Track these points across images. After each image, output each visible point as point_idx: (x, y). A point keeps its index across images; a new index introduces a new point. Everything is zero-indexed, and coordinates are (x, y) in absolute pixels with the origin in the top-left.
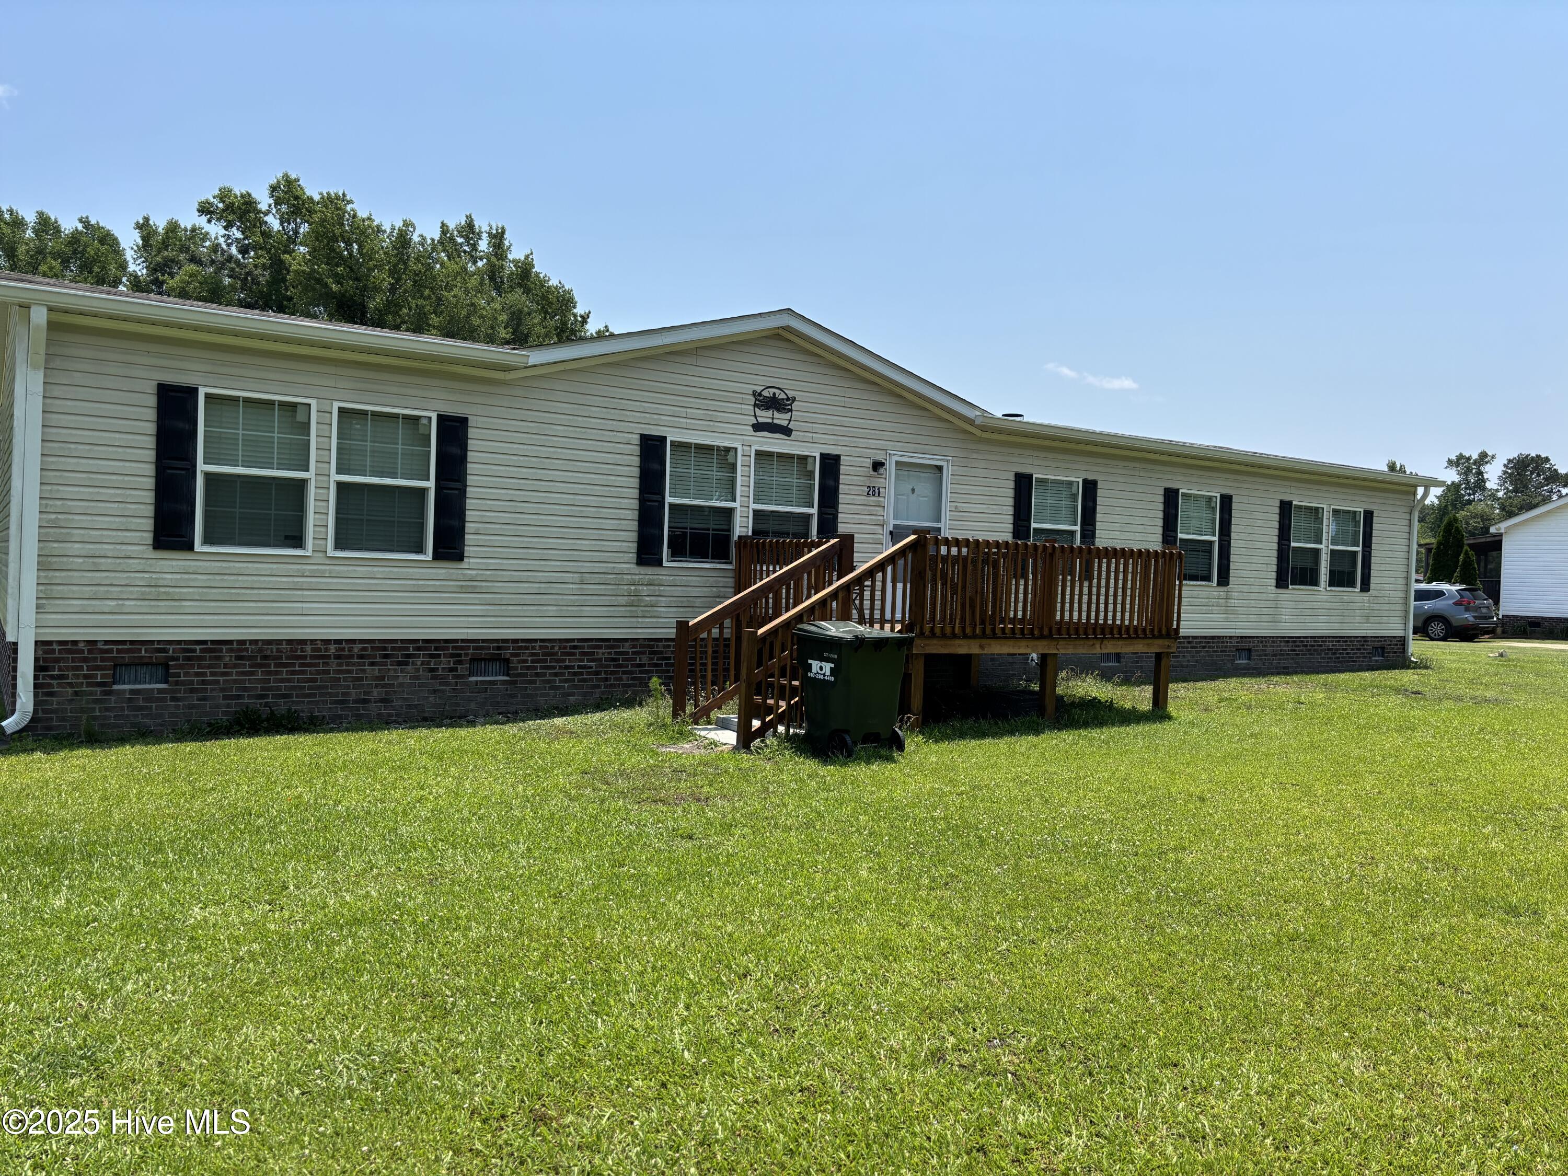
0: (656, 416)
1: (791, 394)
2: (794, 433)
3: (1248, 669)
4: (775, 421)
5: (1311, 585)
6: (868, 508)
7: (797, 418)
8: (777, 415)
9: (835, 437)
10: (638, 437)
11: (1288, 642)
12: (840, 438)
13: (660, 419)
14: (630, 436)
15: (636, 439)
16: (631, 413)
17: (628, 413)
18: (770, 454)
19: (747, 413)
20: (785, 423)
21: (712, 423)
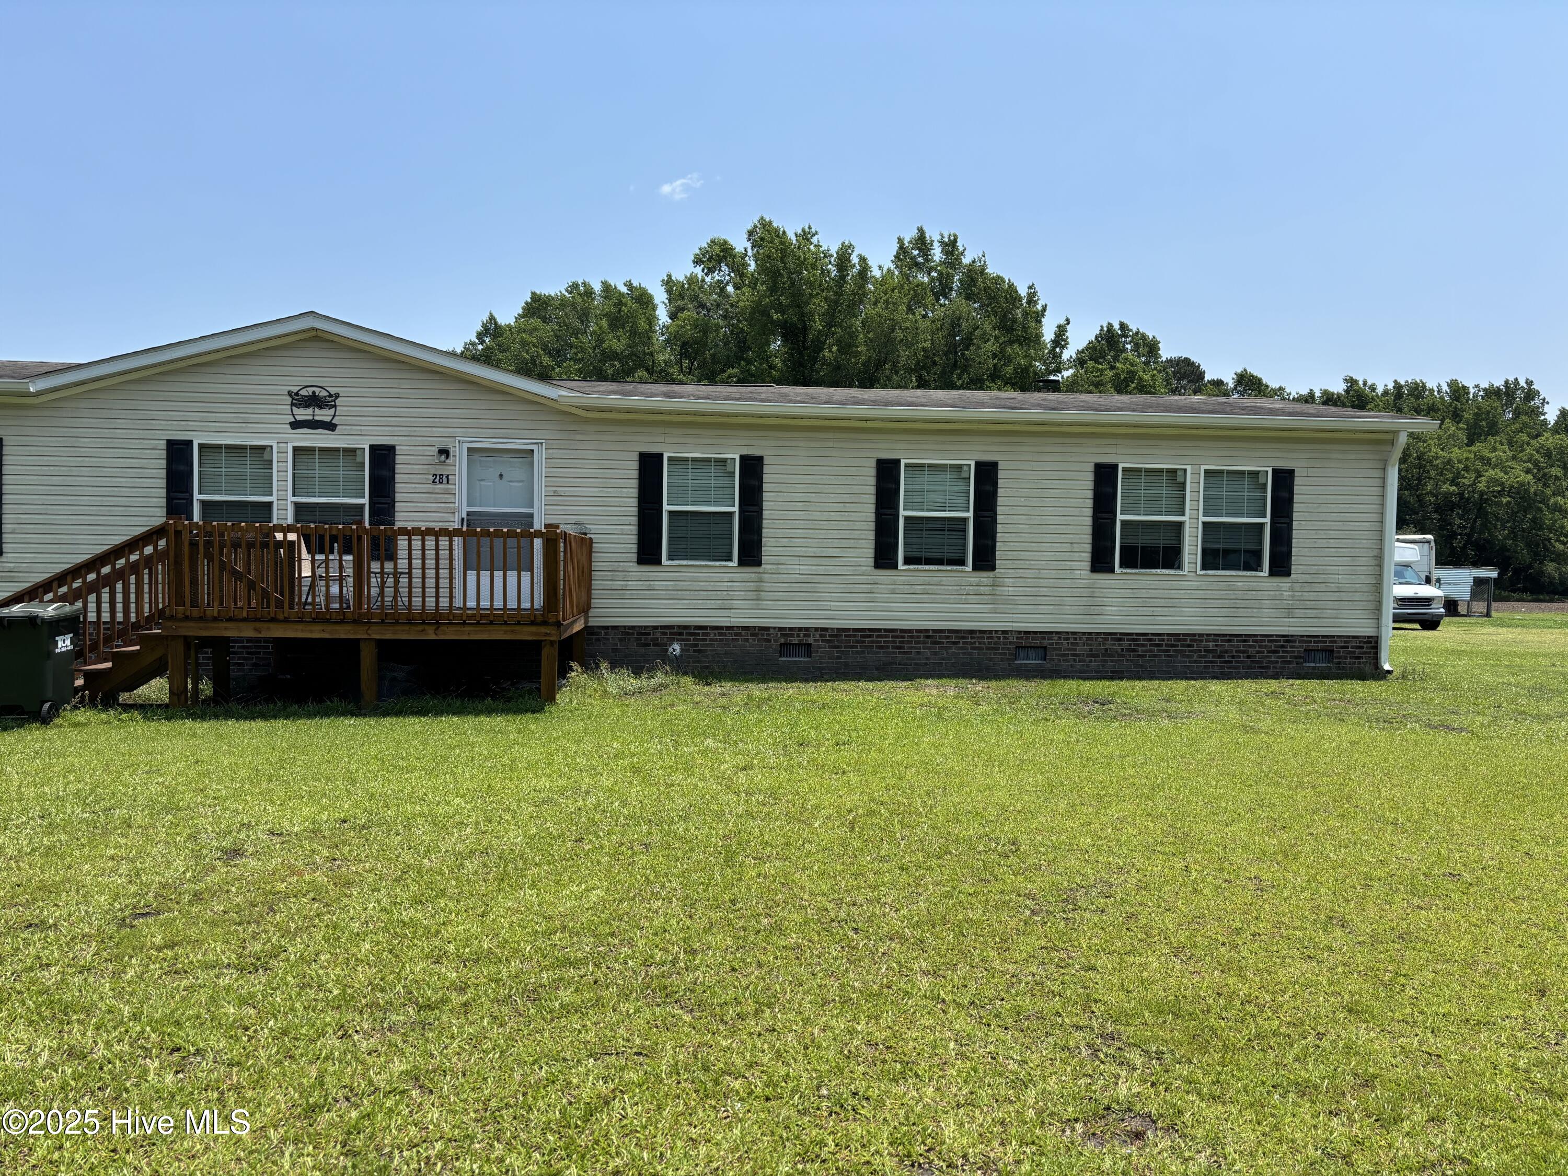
0: (183, 423)
1: (333, 391)
2: (338, 427)
3: (1042, 671)
4: (316, 418)
5: (1165, 567)
6: (433, 495)
7: (343, 412)
8: (317, 411)
9: (390, 428)
10: (165, 442)
11: (1120, 640)
12: (396, 428)
13: (187, 425)
14: (157, 442)
15: (163, 444)
16: (158, 422)
17: (154, 422)
18: (311, 450)
19: (284, 412)
20: (328, 419)
21: (244, 425)
